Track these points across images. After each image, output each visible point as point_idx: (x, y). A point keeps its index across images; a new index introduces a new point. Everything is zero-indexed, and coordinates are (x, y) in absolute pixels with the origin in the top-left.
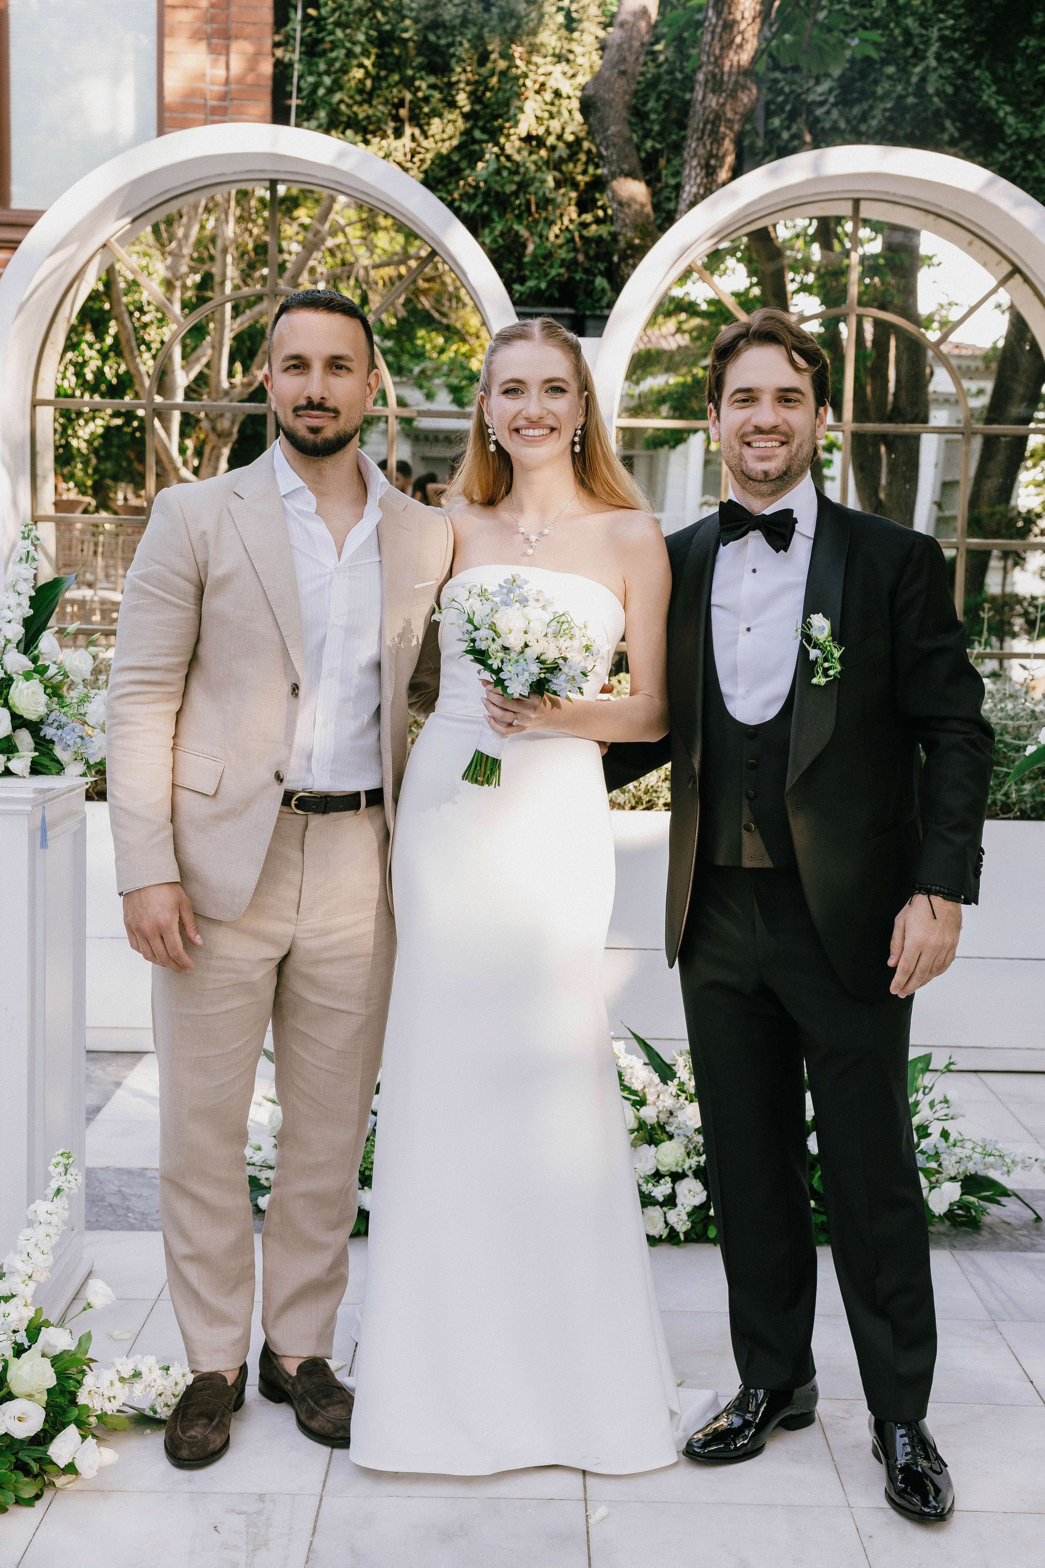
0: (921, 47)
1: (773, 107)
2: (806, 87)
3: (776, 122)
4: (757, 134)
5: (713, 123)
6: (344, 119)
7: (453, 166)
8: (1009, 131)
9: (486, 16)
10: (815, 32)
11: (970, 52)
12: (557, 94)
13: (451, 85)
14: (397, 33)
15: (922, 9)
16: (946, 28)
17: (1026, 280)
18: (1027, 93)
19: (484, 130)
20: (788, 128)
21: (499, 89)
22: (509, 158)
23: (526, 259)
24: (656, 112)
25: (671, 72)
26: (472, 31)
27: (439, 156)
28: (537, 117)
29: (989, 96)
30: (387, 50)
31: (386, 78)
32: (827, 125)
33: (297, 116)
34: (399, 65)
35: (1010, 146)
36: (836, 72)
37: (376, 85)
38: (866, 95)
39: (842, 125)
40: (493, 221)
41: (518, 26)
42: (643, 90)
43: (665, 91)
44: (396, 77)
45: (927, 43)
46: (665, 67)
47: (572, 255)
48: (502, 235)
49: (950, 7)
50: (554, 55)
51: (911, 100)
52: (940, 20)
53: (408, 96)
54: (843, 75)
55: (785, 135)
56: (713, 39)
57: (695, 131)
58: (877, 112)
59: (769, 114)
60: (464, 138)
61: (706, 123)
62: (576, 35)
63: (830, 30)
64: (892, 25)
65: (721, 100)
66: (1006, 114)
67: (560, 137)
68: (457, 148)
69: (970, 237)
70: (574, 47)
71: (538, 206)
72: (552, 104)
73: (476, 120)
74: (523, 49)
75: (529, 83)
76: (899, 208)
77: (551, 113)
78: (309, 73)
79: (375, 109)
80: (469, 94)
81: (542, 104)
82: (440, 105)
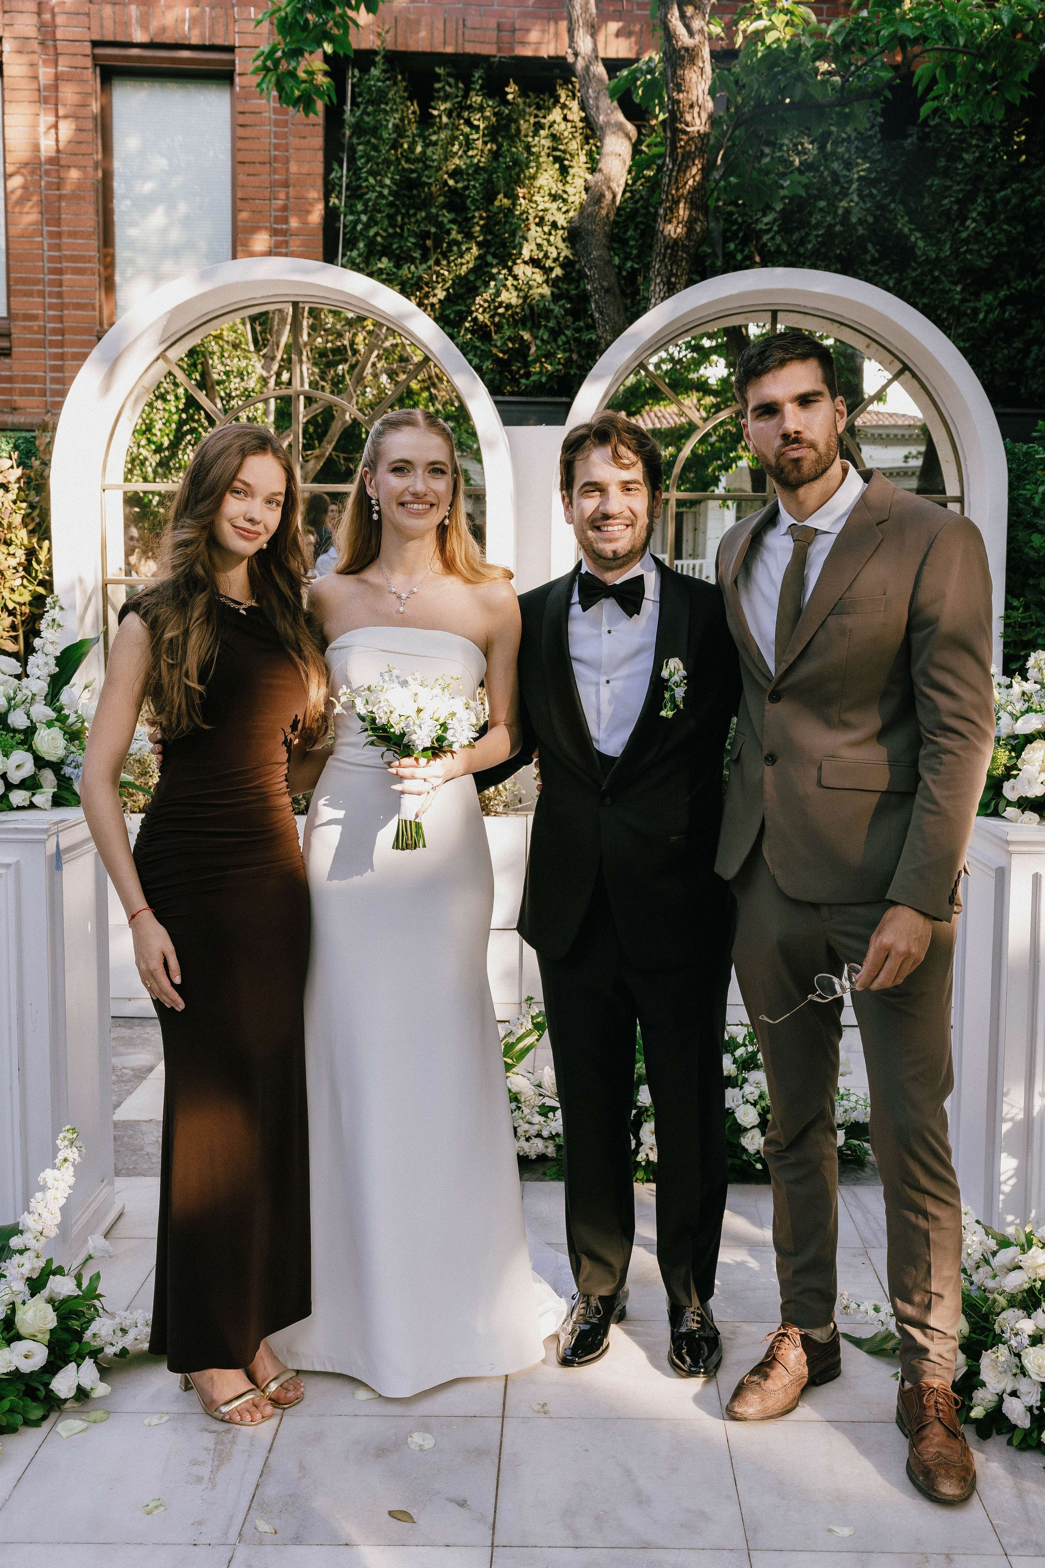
0: (846, 185)
1: (727, 234)
2: (755, 218)
3: (732, 246)
4: (717, 257)
5: (672, 249)
6: (379, 248)
7: (471, 285)
8: (919, 253)
9: (495, 165)
10: (755, 174)
11: (886, 189)
12: (554, 225)
13: (468, 220)
14: (423, 179)
15: (847, 156)
16: (863, 170)
17: (914, 376)
18: (933, 221)
19: (495, 256)
20: (742, 251)
21: (506, 222)
22: (515, 278)
23: (528, 359)
24: (633, 239)
25: (646, 207)
26: (483, 176)
27: (457, 276)
28: (537, 244)
29: (903, 225)
30: (415, 193)
31: (415, 215)
32: (773, 248)
34: (425, 204)
35: (920, 264)
36: (779, 207)
37: (406, 220)
38: (803, 224)
39: (784, 248)
40: (503, 328)
41: (520, 172)
42: (621, 222)
43: (641, 222)
44: (423, 214)
45: (851, 182)
47: (567, 354)
48: (510, 339)
49: (869, 154)
50: (550, 195)
51: (838, 228)
52: (858, 164)
53: (433, 230)
54: (783, 209)
55: (739, 257)
56: (670, 181)
57: (658, 254)
58: (812, 238)
60: (479, 262)
61: (666, 250)
62: (569, 178)
63: (767, 173)
64: (822, 168)
66: (917, 239)
67: (555, 260)
68: (471, 271)
69: (868, 341)
70: (568, 188)
71: (539, 316)
72: (550, 234)
73: (488, 248)
74: (525, 190)
75: (531, 218)
76: (810, 317)
77: (548, 241)
78: (352, 213)
79: (407, 240)
80: (482, 227)
81: (541, 234)
82: (459, 237)
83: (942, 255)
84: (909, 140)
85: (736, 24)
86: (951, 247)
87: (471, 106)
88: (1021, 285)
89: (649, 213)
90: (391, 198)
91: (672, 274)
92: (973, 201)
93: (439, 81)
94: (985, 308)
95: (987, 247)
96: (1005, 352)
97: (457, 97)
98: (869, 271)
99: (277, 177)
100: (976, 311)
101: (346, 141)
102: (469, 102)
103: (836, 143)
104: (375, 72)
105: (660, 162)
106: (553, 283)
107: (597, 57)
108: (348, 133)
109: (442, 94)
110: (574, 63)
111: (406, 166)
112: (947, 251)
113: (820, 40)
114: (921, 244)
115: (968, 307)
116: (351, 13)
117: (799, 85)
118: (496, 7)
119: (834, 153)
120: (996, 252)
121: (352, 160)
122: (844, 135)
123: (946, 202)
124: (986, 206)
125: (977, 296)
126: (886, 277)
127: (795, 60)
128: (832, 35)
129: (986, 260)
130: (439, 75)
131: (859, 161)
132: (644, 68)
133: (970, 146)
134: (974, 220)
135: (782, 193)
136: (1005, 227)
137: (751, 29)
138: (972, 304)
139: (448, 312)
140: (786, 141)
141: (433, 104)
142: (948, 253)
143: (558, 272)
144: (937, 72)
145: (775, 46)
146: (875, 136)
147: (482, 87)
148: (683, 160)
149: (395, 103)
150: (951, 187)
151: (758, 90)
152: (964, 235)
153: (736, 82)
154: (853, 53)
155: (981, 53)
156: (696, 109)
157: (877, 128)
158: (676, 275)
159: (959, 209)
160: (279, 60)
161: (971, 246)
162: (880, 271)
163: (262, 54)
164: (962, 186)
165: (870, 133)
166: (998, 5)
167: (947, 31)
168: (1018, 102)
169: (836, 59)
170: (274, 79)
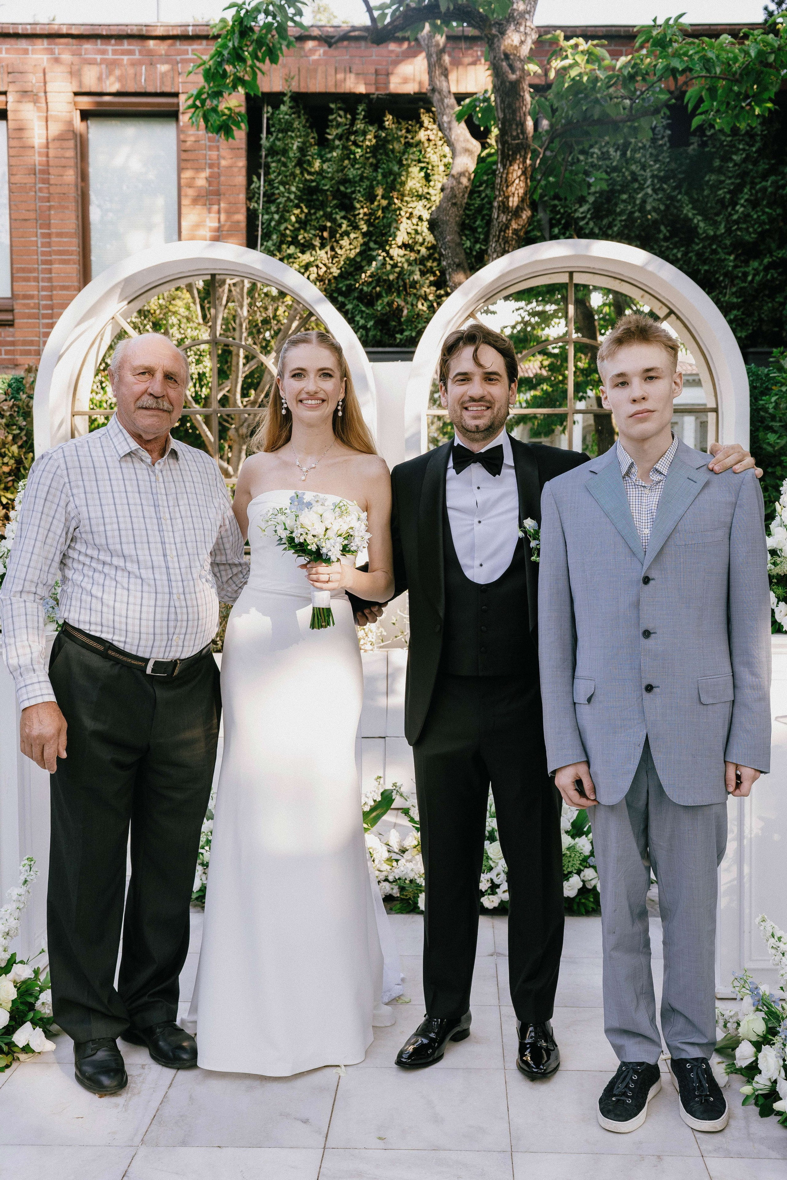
0: (642, 182)
1: (554, 222)
2: (573, 209)
3: (556, 231)
5: (505, 232)
6: (288, 239)
7: (358, 265)
8: (701, 231)
9: (375, 174)
10: (567, 175)
11: (674, 184)
12: (420, 218)
13: (355, 216)
14: (321, 186)
15: (643, 160)
16: (655, 170)
17: (680, 320)
18: (711, 208)
19: (376, 242)
20: (564, 234)
21: (384, 217)
22: (391, 258)
23: (403, 320)
26: (366, 183)
27: (348, 258)
28: (408, 233)
29: (688, 211)
30: (315, 197)
31: (315, 213)
32: (587, 231)
33: (262, 239)
34: (323, 205)
35: (702, 240)
36: (591, 199)
37: (309, 218)
38: (610, 212)
39: (596, 231)
40: (382, 296)
41: (395, 180)
42: (473, 214)
44: (321, 213)
45: (645, 180)
46: (486, 200)
48: (388, 304)
49: (660, 158)
50: (418, 196)
51: (637, 214)
52: (651, 166)
53: (329, 224)
54: (595, 201)
56: (501, 181)
57: (494, 236)
58: (617, 222)
59: (552, 226)
60: (363, 247)
61: (500, 232)
62: (432, 183)
63: (576, 174)
64: (624, 170)
65: (509, 217)
66: (698, 221)
67: (422, 244)
68: (358, 254)
69: (642, 293)
70: (431, 191)
71: (410, 287)
72: (417, 225)
73: (371, 237)
74: (398, 193)
75: (403, 213)
76: (597, 276)
77: (416, 230)
78: (268, 213)
79: (308, 233)
80: (366, 221)
81: (411, 225)
82: (349, 229)
83: (718, 233)
84: (692, 147)
85: (549, 63)
86: (725, 227)
87: (356, 132)
88: (780, 254)
90: (296, 201)
92: (741, 192)
93: (332, 114)
94: (752, 272)
95: (753, 226)
96: (770, 305)
97: (346, 125)
98: (662, 246)
99: (211, 188)
100: (745, 274)
101: (263, 161)
102: (355, 129)
103: (634, 151)
104: (283, 108)
105: (494, 167)
106: (420, 262)
107: (449, 92)
108: (264, 153)
109: (334, 123)
110: (433, 97)
111: (308, 177)
112: (722, 230)
113: (611, 73)
114: (702, 225)
115: (739, 272)
116: (258, 64)
117: (598, 107)
118: (374, 58)
119: (632, 158)
120: (759, 230)
121: (267, 174)
122: (640, 145)
123: (720, 192)
124: (751, 195)
125: (747, 263)
126: (675, 251)
127: (594, 88)
128: (620, 69)
129: (753, 235)
130: (332, 109)
131: (652, 163)
132: (481, 98)
133: (739, 150)
134: (742, 206)
136: (767, 210)
137: (560, 67)
138: (742, 269)
139: (340, 285)
140: (596, 151)
141: (328, 131)
142: (723, 231)
143: (424, 253)
144: (703, 93)
145: (578, 78)
147: (365, 117)
149: (299, 130)
150: (723, 182)
151: (567, 111)
152: (735, 217)
153: (552, 106)
154: (637, 81)
155: (734, 79)
156: (520, 127)
157: (666, 139)
159: (731, 198)
160: (205, 100)
161: (740, 226)
162: (671, 246)
163: (192, 95)
164: (733, 180)
165: (660, 142)
166: (747, 42)
167: (707, 63)
168: (767, 115)
169: (624, 86)
170: (201, 114)
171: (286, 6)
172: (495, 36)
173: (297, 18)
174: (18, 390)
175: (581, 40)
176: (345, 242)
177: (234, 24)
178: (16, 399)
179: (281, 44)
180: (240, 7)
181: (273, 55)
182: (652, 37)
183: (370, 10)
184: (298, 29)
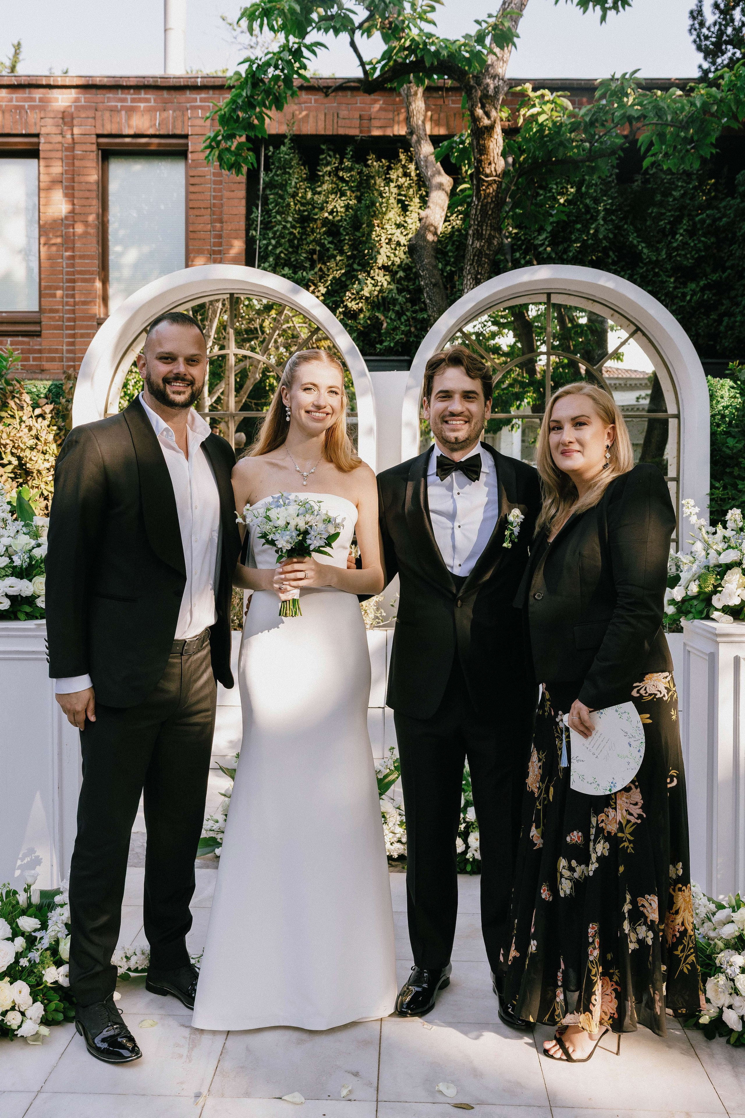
0: (595, 214)
1: (516, 247)
2: (533, 236)
3: (518, 255)
4: (508, 260)
5: (478, 256)
6: (283, 261)
7: (343, 284)
8: (645, 257)
9: (359, 205)
10: (533, 207)
11: (621, 216)
12: (398, 244)
13: (341, 241)
14: (311, 215)
15: (595, 194)
16: (606, 203)
17: (644, 334)
18: (653, 236)
19: (359, 264)
21: (366, 243)
23: (384, 332)
24: (451, 251)
26: (351, 213)
27: (335, 278)
28: (387, 256)
29: (633, 238)
30: (305, 224)
31: (306, 239)
32: (546, 256)
33: (259, 261)
34: (312, 232)
35: (645, 264)
36: (549, 228)
37: (300, 243)
38: (566, 240)
39: (553, 257)
40: (365, 312)
41: (376, 210)
42: (443, 241)
43: (457, 241)
44: (311, 238)
45: (598, 212)
46: (456, 228)
47: (408, 328)
48: (370, 319)
49: (610, 194)
50: (395, 224)
51: (591, 242)
53: (318, 248)
54: (552, 230)
55: (523, 262)
57: (469, 260)
58: (573, 248)
59: (514, 251)
60: (348, 269)
61: (474, 256)
62: (408, 213)
63: (541, 206)
64: (579, 203)
65: (482, 244)
66: (643, 248)
67: (399, 266)
68: (343, 274)
69: (612, 312)
70: (407, 219)
71: (389, 303)
72: (396, 249)
73: (355, 259)
74: (378, 221)
75: (383, 239)
76: (572, 297)
77: (395, 254)
78: (265, 239)
79: (301, 255)
80: (350, 246)
81: (390, 249)
82: (335, 252)
83: (660, 258)
84: (636, 184)
85: (519, 111)
86: (666, 253)
88: (715, 277)
89: (461, 234)
90: (291, 229)
91: (478, 273)
92: (681, 222)
93: (323, 154)
94: (691, 292)
95: (690, 253)
96: (705, 321)
97: (335, 163)
99: (215, 217)
100: (684, 295)
101: (261, 192)
102: (343, 166)
103: (588, 187)
104: (283, 148)
105: (469, 200)
106: (399, 282)
107: (426, 134)
108: (262, 187)
109: (325, 162)
110: (411, 139)
111: (301, 208)
112: (663, 255)
113: (574, 120)
114: (645, 251)
115: (679, 292)
116: (265, 110)
117: (561, 148)
118: (359, 105)
119: (587, 193)
120: (696, 256)
121: (265, 205)
122: (593, 181)
123: (662, 223)
124: (689, 226)
125: (685, 285)
127: (558, 133)
128: (583, 116)
129: (690, 261)
130: (323, 150)
131: (604, 198)
132: (458, 140)
133: (677, 186)
134: (681, 235)
135: (551, 219)
136: (703, 239)
137: (528, 114)
138: (681, 290)
139: (328, 302)
140: (555, 186)
141: (318, 168)
142: (664, 257)
143: (401, 274)
144: (654, 138)
145: (544, 124)
146: (613, 181)
147: (352, 156)
148: (485, 198)
149: (296, 168)
150: (664, 214)
151: (534, 152)
152: (675, 245)
153: (519, 148)
154: (596, 127)
155: (681, 126)
156: (493, 165)
157: (614, 176)
158: (481, 274)
159: (670, 228)
160: (220, 141)
161: (679, 252)
162: (619, 269)
163: (209, 137)
164: (673, 213)
165: (610, 179)
166: (692, 94)
167: (659, 112)
168: (709, 157)
169: (585, 131)
170: (217, 153)
171: (293, 61)
172: (472, 87)
173: (302, 72)
174: (58, 395)
175: (546, 92)
176: (332, 264)
177: (247, 76)
178: (56, 403)
179: (286, 94)
180: (252, 62)
181: (278, 103)
182: (610, 89)
183: (363, 64)
184: (300, 80)
